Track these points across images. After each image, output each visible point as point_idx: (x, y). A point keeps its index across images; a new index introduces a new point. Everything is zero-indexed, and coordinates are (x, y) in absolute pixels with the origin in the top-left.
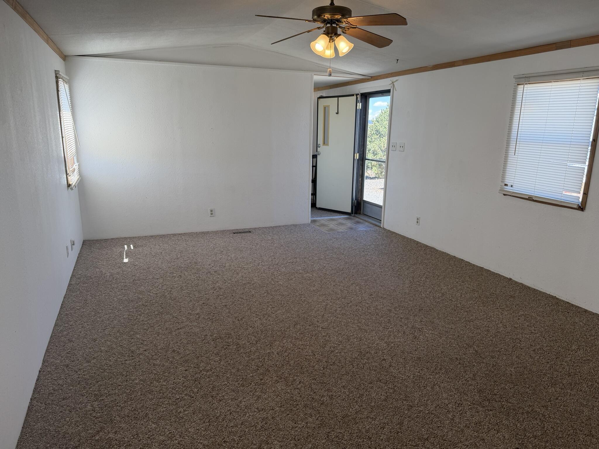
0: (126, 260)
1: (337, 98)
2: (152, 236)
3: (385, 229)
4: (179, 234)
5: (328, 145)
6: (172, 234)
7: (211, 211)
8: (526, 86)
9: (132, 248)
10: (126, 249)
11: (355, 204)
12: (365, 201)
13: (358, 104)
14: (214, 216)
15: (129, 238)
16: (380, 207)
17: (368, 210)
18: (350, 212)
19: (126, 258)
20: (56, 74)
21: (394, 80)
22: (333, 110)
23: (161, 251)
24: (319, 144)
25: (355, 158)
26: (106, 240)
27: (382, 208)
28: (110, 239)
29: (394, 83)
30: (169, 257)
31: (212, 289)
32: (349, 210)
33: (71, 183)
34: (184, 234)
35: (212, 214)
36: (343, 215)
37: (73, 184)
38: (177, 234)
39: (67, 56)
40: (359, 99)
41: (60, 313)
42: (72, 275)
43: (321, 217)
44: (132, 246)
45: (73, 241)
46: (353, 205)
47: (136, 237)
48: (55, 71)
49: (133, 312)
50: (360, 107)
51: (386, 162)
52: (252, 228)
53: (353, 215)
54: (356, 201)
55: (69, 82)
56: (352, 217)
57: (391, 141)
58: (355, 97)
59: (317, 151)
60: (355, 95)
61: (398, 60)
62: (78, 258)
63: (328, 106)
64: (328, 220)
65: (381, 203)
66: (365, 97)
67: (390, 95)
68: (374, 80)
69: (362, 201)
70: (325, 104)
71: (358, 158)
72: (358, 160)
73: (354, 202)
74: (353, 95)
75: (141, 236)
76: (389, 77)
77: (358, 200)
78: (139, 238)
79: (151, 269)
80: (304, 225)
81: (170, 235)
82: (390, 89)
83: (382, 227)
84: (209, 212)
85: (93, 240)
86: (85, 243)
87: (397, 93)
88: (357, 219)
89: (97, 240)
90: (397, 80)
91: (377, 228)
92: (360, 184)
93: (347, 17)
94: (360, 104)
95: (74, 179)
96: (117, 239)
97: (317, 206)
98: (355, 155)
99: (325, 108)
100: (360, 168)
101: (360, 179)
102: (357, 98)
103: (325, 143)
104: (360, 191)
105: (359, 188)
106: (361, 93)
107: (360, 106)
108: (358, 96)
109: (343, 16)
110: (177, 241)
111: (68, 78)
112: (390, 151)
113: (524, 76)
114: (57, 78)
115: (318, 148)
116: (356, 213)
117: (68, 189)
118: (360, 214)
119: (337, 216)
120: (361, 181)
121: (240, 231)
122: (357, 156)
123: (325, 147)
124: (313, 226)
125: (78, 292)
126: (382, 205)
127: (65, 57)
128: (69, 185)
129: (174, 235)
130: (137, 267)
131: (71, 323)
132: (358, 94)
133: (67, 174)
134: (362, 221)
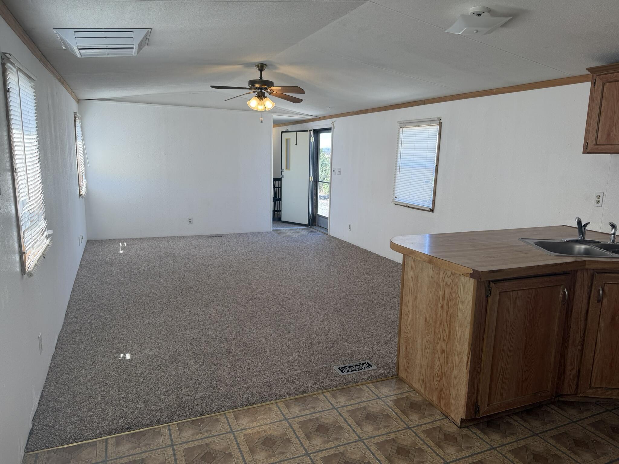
0: (121, 252)
1: (296, 133)
2: (141, 238)
3: (330, 236)
4: (164, 237)
5: (289, 169)
6: (158, 237)
7: (190, 219)
8: (404, 129)
9: (126, 245)
10: (121, 246)
11: (311, 218)
12: (319, 215)
13: (311, 138)
14: (192, 224)
15: (124, 239)
16: (327, 218)
17: (321, 222)
18: (307, 224)
19: (121, 250)
20: (74, 115)
21: (334, 121)
22: (293, 142)
23: (148, 247)
24: (283, 169)
25: (310, 180)
26: (105, 240)
27: (328, 219)
28: (108, 240)
29: (334, 123)
30: (154, 250)
31: (184, 267)
32: (306, 222)
33: (82, 194)
34: (167, 238)
35: (190, 222)
36: (301, 226)
37: (83, 194)
38: (162, 237)
39: (80, 100)
40: (312, 134)
41: (76, 278)
42: (81, 260)
43: (283, 227)
44: (125, 243)
45: (83, 236)
46: (309, 218)
47: (128, 239)
48: (74, 113)
49: (127, 278)
50: (313, 141)
51: (330, 183)
52: (223, 234)
53: (310, 226)
54: (312, 215)
55: (81, 119)
56: (309, 228)
57: (333, 167)
58: (309, 132)
59: (281, 175)
60: (309, 131)
61: (329, 107)
62: (84, 250)
63: (289, 139)
64: (288, 230)
65: (327, 216)
66: (317, 133)
67: (331, 132)
68: (321, 120)
69: (317, 215)
70: (287, 137)
71: (312, 180)
72: (313, 182)
73: (310, 216)
74: (307, 131)
75: (133, 238)
76: (331, 119)
77: (314, 214)
78: (131, 239)
79: (141, 257)
80: (267, 232)
81: (156, 237)
82: (331, 127)
83: (328, 234)
84: (188, 221)
85: (94, 241)
86: (88, 242)
87: (335, 130)
88: (312, 229)
89: (98, 241)
90: (335, 121)
91: (324, 235)
92: (315, 202)
93: (270, 86)
94: (313, 138)
95: (83, 191)
96: (113, 240)
97: (282, 220)
98: (310, 178)
99: (287, 140)
100: (314, 188)
101: (315, 197)
102: (310, 133)
103: (287, 168)
104: (315, 207)
105: (314, 204)
106: (313, 130)
107: (313, 139)
108: (311, 132)
109: (268, 86)
110: (161, 241)
111: (81, 116)
112: (332, 175)
113: (403, 122)
114: (75, 117)
115: (282, 172)
116: (312, 225)
117: (80, 197)
118: (315, 225)
119: (296, 227)
120: (315, 199)
121: (213, 236)
122: (312, 179)
123: (287, 171)
124: (273, 233)
125: (88, 268)
126: (328, 217)
127: (79, 101)
128: (80, 195)
129: (159, 238)
130: (129, 256)
131: (86, 282)
132: (311, 130)
133: (79, 187)
134: (315, 230)
